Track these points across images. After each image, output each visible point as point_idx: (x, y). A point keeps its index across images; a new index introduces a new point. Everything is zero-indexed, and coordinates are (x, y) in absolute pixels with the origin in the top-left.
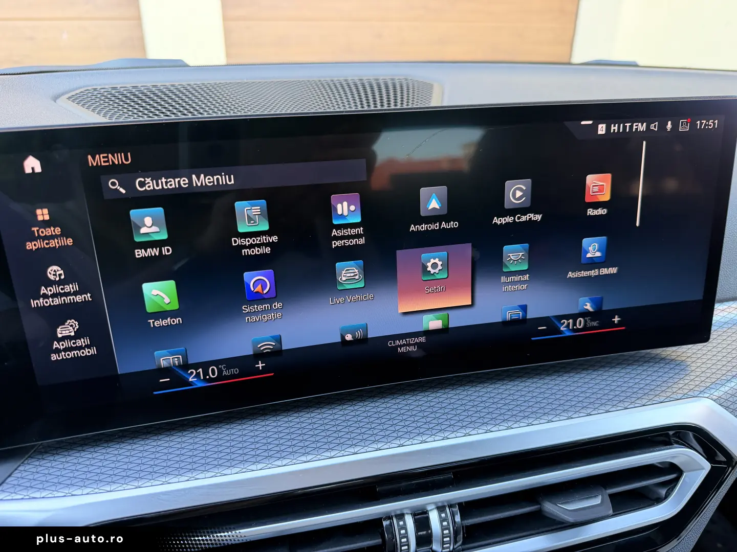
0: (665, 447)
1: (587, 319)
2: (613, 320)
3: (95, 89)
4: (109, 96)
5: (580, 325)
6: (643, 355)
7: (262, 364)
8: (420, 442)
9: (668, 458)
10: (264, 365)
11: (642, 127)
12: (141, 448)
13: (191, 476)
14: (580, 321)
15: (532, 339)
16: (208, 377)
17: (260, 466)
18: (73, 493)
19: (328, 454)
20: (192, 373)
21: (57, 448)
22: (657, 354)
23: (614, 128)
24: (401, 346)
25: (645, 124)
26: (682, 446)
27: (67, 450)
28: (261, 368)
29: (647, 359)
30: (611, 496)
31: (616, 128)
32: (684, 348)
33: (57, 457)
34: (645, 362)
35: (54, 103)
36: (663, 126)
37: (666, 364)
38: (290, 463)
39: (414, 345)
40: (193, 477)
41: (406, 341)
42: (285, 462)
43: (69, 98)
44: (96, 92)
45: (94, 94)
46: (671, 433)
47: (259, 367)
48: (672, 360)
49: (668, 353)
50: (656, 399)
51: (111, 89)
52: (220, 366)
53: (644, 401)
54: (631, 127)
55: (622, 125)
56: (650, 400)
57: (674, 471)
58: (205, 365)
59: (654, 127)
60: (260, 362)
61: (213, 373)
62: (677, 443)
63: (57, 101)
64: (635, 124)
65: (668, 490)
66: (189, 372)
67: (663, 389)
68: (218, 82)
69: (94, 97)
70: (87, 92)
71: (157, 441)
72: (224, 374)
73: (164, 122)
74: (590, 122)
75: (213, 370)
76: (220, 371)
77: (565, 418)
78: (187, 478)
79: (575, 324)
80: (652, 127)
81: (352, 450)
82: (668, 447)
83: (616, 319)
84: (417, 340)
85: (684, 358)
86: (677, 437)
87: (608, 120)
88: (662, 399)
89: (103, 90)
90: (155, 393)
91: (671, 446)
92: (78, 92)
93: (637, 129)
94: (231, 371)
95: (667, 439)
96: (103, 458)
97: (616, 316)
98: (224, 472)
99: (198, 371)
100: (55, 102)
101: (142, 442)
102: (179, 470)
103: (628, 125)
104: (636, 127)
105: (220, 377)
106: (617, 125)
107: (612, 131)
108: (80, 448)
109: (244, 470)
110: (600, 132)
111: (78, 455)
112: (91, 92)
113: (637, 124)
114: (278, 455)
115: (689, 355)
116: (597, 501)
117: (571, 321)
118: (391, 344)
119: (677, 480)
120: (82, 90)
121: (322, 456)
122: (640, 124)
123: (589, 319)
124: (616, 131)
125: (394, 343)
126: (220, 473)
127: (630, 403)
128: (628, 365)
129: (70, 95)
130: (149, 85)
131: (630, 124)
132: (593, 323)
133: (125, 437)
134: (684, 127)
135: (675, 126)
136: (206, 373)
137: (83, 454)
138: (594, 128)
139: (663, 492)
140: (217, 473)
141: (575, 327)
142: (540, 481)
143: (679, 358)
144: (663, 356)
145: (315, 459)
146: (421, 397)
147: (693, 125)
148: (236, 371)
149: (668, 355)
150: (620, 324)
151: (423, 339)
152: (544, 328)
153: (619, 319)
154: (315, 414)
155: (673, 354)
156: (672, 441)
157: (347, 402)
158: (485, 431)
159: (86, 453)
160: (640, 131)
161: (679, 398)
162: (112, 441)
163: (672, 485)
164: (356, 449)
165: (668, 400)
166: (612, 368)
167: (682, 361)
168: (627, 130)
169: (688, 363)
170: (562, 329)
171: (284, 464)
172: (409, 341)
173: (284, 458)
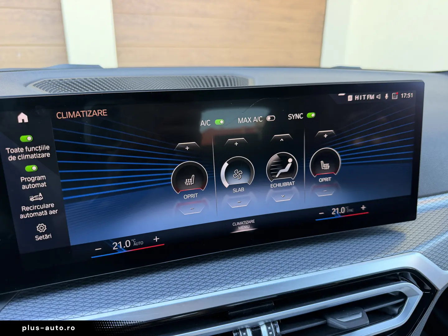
0: (395, 283)
1: (347, 207)
2: (362, 208)
3: (50, 81)
4: (59, 84)
5: (343, 211)
8: (254, 283)
9: (397, 289)
10: (159, 239)
11: (371, 97)
12: (83, 293)
13: (116, 308)
14: (343, 209)
15: (316, 220)
16: (124, 247)
17: (158, 301)
20: (115, 245)
21: (29, 294)
22: (387, 228)
23: (357, 98)
24: (240, 226)
25: (373, 95)
26: (406, 281)
27: (36, 295)
28: (157, 241)
29: (381, 231)
30: (368, 313)
32: (402, 224)
33: (29, 300)
36: (383, 96)
37: (393, 234)
38: (177, 298)
39: (248, 225)
41: (243, 223)
42: (173, 298)
43: (34, 85)
45: (49, 83)
46: (398, 273)
47: (155, 240)
48: (396, 231)
49: (393, 227)
50: (389, 253)
51: (59, 80)
52: (132, 240)
53: (383, 255)
54: (366, 97)
55: (361, 96)
56: (386, 254)
57: (402, 296)
58: (123, 240)
59: (379, 97)
60: (156, 237)
61: (128, 245)
62: (403, 280)
63: (27, 86)
64: (368, 96)
65: (399, 308)
66: (113, 244)
67: (393, 247)
68: (123, 77)
69: (49, 85)
70: (45, 82)
71: (93, 288)
72: (134, 245)
73: (102, 93)
74: (343, 94)
75: (128, 243)
76: (132, 243)
77: (338, 266)
78: (113, 309)
79: (340, 211)
80: (377, 97)
81: (213, 289)
82: (398, 282)
83: (363, 208)
84: (249, 222)
85: (402, 230)
86: (403, 276)
87: (354, 93)
88: (392, 253)
89: (54, 81)
90: (92, 257)
91: (399, 282)
93: (369, 98)
94: (139, 243)
95: (397, 278)
96: (59, 300)
97: (363, 206)
98: (136, 305)
99: (119, 243)
101: (84, 289)
102: (108, 305)
103: (364, 96)
104: (369, 97)
105: (132, 247)
106: (358, 96)
107: (355, 100)
108: (44, 294)
109: (148, 303)
110: (349, 100)
111: (43, 298)
112: (47, 82)
114: (169, 294)
115: (405, 228)
116: (359, 316)
117: (337, 209)
118: (234, 224)
119: (404, 302)
120: (42, 81)
121: (196, 293)
122: (371, 95)
123: (348, 208)
124: (358, 99)
125: (236, 224)
126: (133, 305)
127: (374, 256)
128: (371, 235)
129: (34, 83)
130: (82, 78)
131: (365, 95)
132: (350, 210)
133: (72, 286)
134: (395, 97)
135: (390, 96)
136: (123, 245)
137: (46, 297)
138: (346, 97)
139: (396, 310)
140: (132, 306)
141: (340, 213)
142: (326, 304)
143: (399, 230)
144: (390, 230)
145: (192, 295)
146: (253, 257)
147: (400, 96)
148: (142, 243)
149: (393, 229)
150: (366, 210)
151: (253, 221)
152: (323, 213)
153: (365, 207)
154: (190, 269)
155: (396, 228)
156: (400, 279)
157: (208, 261)
158: (292, 275)
159: (48, 297)
160: (371, 99)
161: (402, 252)
162: (64, 289)
163: (402, 305)
164: (216, 289)
165: (396, 254)
166: (362, 237)
167: (402, 232)
168: (364, 99)
169: (405, 233)
170: (333, 214)
171: (172, 299)
172: (245, 222)
173: (172, 295)
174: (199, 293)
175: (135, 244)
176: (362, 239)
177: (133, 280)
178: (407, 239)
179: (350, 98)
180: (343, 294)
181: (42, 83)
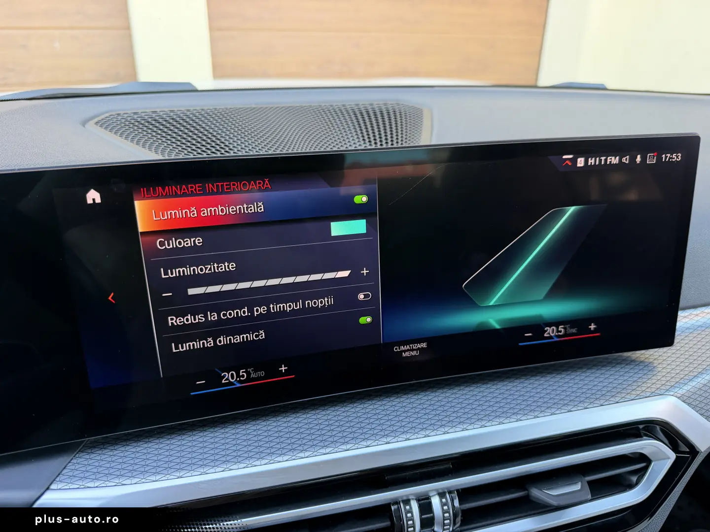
0: (636, 439)
1: (567, 326)
2: (590, 327)
3: (119, 114)
4: (133, 121)
5: (561, 332)
6: (615, 357)
7: (284, 367)
8: (424, 436)
9: (639, 449)
10: (287, 368)
11: (615, 160)
12: (179, 443)
13: (226, 467)
14: (561, 328)
15: (519, 344)
16: (238, 379)
17: (286, 458)
18: (123, 483)
19: (344, 447)
20: (224, 376)
21: (103, 443)
22: (628, 357)
23: (591, 161)
24: (405, 351)
25: (617, 158)
26: (651, 438)
27: (113, 445)
28: (283, 371)
29: (619, 361)
30: (590, 483)
31: (593, 161)
32: (651, 351)
33: (104, 451)
34: (618, 364)
35: (84, 128)
36: (633, 159)
37: (636, 365)
38: (312, 455)
39: (416, 350)
40: (228, 468)
41: (410, 347)
42: (307, 454)
43: (96, 123)
44: (120, 118)
45: (119, 119)
46: (641, 427)
48: (641, 362)
49: (638, 355)
50: (628, 396)
51: (133, 114)
52: (249, 370)
53: (617, 399)
54: (606, 160)
55: (598, 159)
56: (623, 397)
57: (643, 460)
59: (626, 160)
60: (283, 365)
61: (243, 376)
62: (646, 435)
63: (86, 126)
64: (609, 158)
65: (639, 477)
66: (222, 375)
67: (634, 387)
68: (229, 107)
69: (119, 122)
70: (112, 117)
71: (192, 436)
73: (205, 159)
74: (571, 156)
75: (242, 374)
76: (248, 374)
77: (549, 414)
78: (223, 469)
79: (556, 331)
80: (624, 160)
81: (364, 443)
82: (638, 439)
83: (593, 327)
84: (419, 346)
85: (651, 360)
86: (645, 430)
87: (587, 154)
88: (633, 397)
89: (126, 115)
90: (192, 394)
91: (641, 439)
92: (103, 117)
93: (611, 162)
94: (258, 374)
95: (638, 433)
96: (146, 452)
97: (592, 324)
98: (254, 463)
99: (230, 374)
100: (84, 126)
101: (179, 438)
102: (215, 462)
103: (603, 158)
104: (610, 160)
105: (249, 379)
106: (593, 159)
107: (589, 164)
108: (124, 443)
109: (272, 462)
110: (579, 165)
111: (123, 449)
112: (115, 117)
113: (611, 158)
114: (301, 448)
115: (656, 357)
116: (577, 487)
117: (553, 328)
118: (396, 349)
119: (646, 469)
120: (107, 115)
121: (339, 449)
122: (613, 158)
123: (569, 327)
124: (593, 164)
125: (400, 349)
126: (251, 464)
128: (603, 366)
129: (96, 120)
130: (166, 110)
131: (605, 158)
132: (572, 329)
133: (164, 433)
134: (651, 160)
135: (644, 159)
136: (237, 375)
137: (128, 448)
138: (574, 161)
139: (634, 479)
140: (248, 464)
141: (557, 334)
142: (528, 469)
143: (647, 360)
144: (633, 358)
145: (333, 451)
146: (422, 396)
147: (659, 159)
148: (262, 374)
149: (637, 357)
150: (596, 331)
151: (424, 345)
152: (530, 334)
153: (595, 326)
154: (330, 411)
155: (641, 356)
156: (642, 434)
157: (357, 401)
158: (480, 426)
159: (130, 447)
160: (613, 164)
161: (648, 395)
162: (151, 437)
163: (642, 473)
164: (369, 443)
165: (638, 397)
166: (589, 369)
167: (650, 363)
168: (603, 163)
169: (655, 365)
170: (546, 335)
171: (306, 456)
172: (412, 346)
173: (306, 450)
174: (344, 448)
175: (253, 376)
176: (589, 373)
177: (249, 426)
178: (657, 374)
179: (581, 162)
180: (555, 455)
181: (108, 119)
